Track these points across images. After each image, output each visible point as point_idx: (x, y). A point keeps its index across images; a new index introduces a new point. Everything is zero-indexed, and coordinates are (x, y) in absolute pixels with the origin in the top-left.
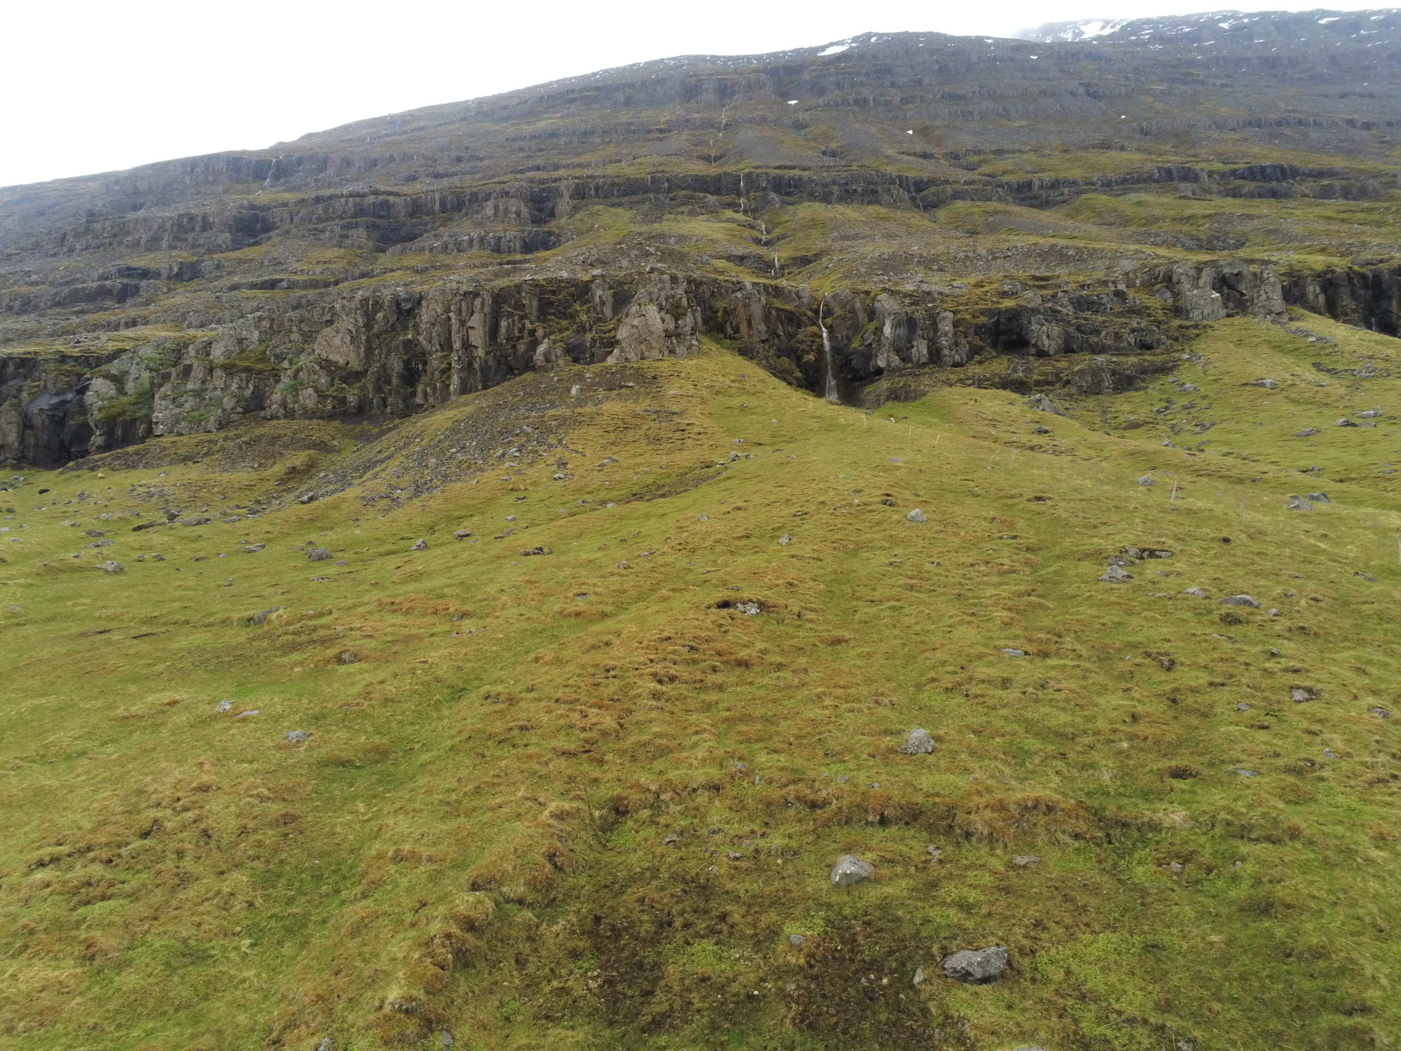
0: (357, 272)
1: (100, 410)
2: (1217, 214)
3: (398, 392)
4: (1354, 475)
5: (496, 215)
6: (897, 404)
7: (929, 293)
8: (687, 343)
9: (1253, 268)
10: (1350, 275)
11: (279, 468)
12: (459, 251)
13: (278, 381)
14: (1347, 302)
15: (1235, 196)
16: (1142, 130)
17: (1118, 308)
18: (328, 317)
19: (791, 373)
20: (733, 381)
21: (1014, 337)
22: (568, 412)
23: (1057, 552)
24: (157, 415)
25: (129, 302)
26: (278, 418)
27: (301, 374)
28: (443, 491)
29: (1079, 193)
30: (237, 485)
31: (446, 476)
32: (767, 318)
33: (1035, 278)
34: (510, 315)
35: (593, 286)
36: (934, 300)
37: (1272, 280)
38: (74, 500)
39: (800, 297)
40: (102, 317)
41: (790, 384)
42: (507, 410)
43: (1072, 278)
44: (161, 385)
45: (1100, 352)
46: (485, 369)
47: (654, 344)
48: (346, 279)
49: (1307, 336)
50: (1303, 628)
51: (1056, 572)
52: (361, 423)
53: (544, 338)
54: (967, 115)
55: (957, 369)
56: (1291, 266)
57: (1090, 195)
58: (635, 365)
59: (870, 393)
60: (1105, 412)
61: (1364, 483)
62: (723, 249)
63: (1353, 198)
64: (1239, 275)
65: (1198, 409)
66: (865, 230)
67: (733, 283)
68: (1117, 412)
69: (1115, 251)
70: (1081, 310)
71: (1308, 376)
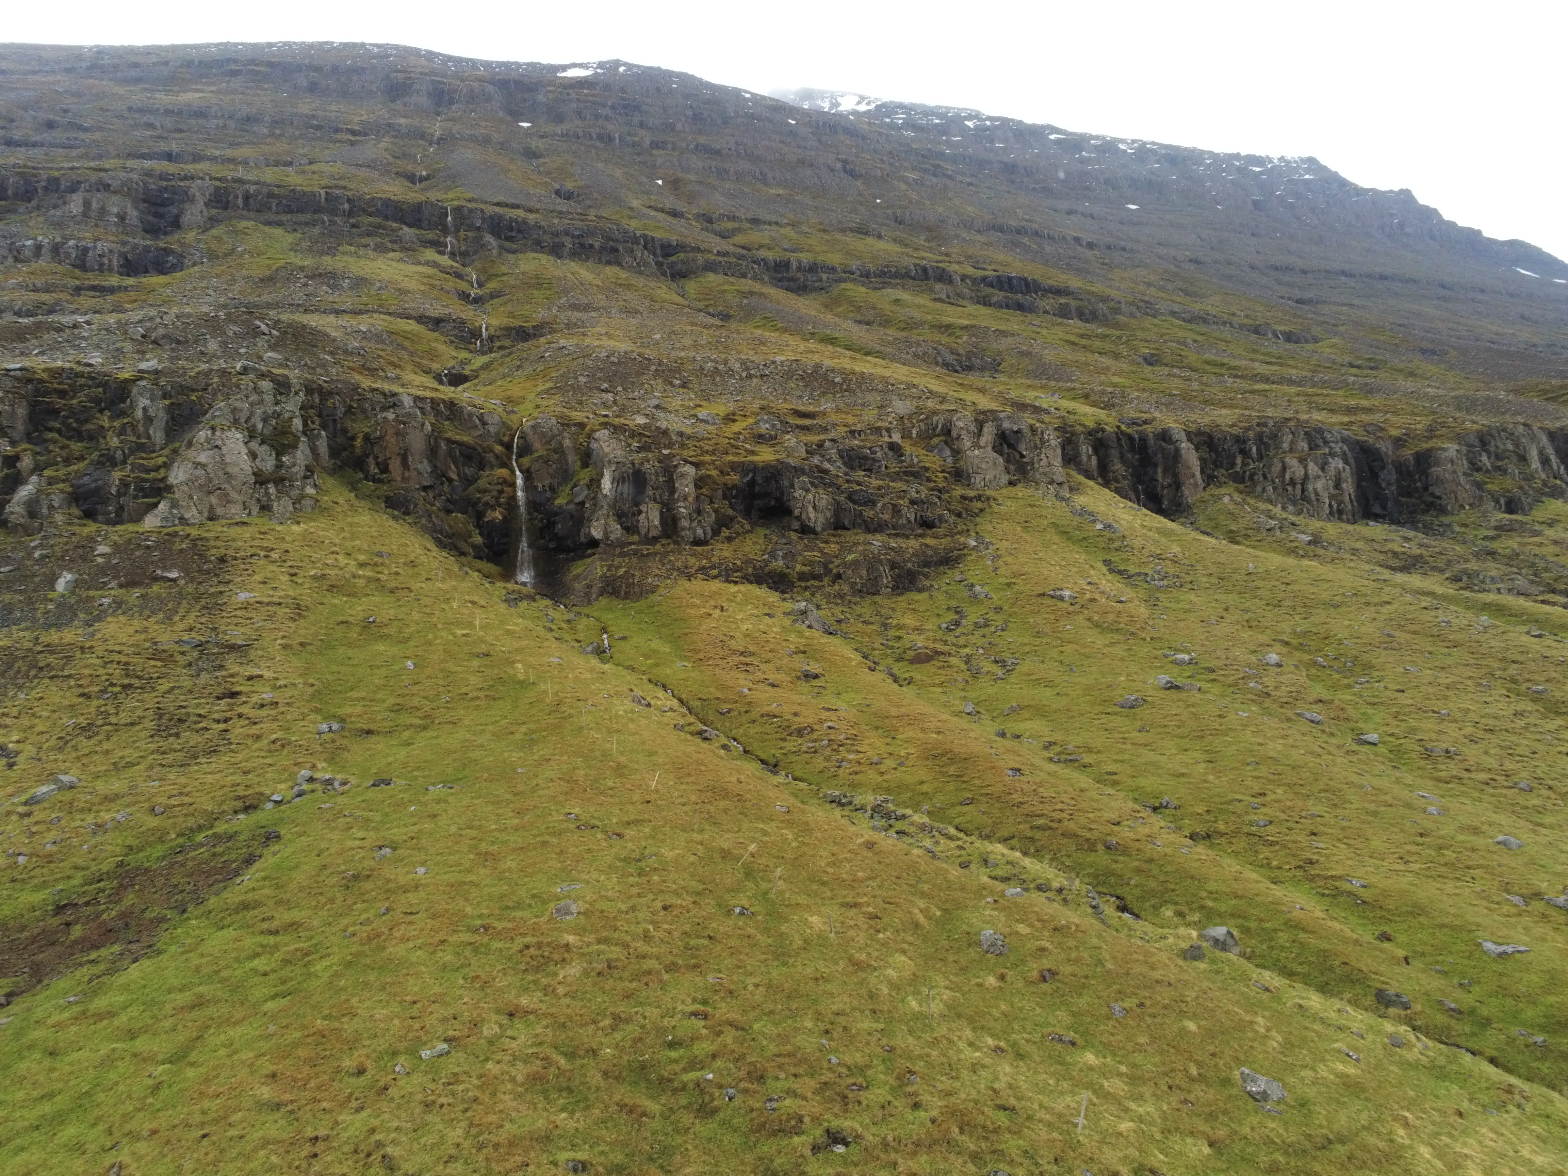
2: (974, 327)
6: (614, 603)
7: (665, 432)
8: (295, 493)
9: (1028, 419)
10: (1118, 435)
14: (1118, 467)
15: (985, 304)
16: (896, 218)
17: (894, 468)
19: (466, 537)
20: (362, 565)
21: (773, 503)
22: (25, 639)
29: (837, 281)
32: (432, 452)
33: (797, 413)
35: (135, 391)
36: (670, 445)
37: (1053, 443)
39: (484, 424)
41: (463, 554)
43: (839, 419)
45: (876, 531)
47: (234, 495)
49: (1094, 521)
53: (32, 472)
54: (722, 173)
55: (699, 549)
56: (1063, 417)
57: (849, 285)
58: (194, 532)
59: (577, 577)
60: (885, 626)
61: (1240, 844)
62: (410, 305)
63: (1087, 321)
64: (1019, 432)
65: (993, 629)
66: (600, 299)
67: (384, 394)
68: (900, 627)
69: (885, 380)
70: (852, 468)
71: (1105, 585)
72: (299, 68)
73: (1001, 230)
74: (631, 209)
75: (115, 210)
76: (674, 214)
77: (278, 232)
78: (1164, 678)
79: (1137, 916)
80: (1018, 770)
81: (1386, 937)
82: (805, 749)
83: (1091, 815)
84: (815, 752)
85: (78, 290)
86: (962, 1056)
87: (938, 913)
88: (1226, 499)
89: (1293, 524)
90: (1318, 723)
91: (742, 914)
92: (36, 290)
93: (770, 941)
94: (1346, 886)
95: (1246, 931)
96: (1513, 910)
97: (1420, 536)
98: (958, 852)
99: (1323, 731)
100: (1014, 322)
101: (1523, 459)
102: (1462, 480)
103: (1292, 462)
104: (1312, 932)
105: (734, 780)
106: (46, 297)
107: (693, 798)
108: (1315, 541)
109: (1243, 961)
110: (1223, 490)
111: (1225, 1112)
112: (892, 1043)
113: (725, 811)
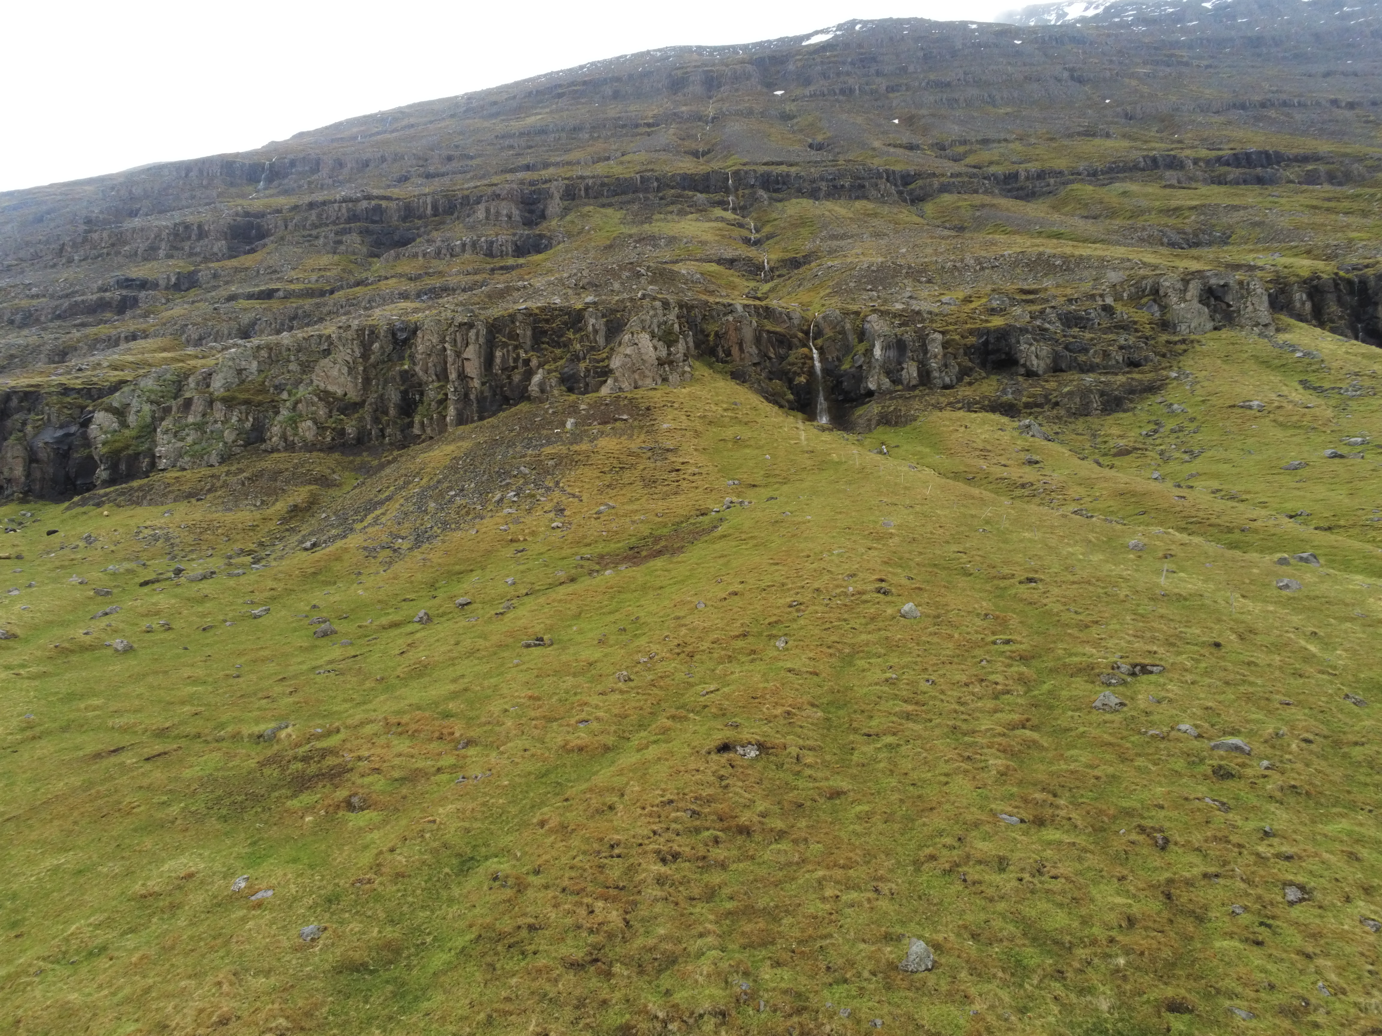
0: (352, 280)
1: (104, 444)
2: (1204, 206)
3: (395, 423)
4: (1342, 523)
5: (487, 218)
6: (888, 429)
7: (918, 313)
8: (680, 370)
9: (1239, 276)
10: (1336, 281)
11: (281, 506)
12: (452, 256)
13: (277, 413)
15: (1220, 183)
16: (1126, 115)
17: (1106, 323)
18: (325, 346)
19: (783, 395)
20: (726, 410)
21: (1003, 356)
22: (563, 449)
23: (1051, 665)
24: (160, 450)
25: (128, 314)
26: (278, 451)
27: (300, 405)
28: (443, 542)
29: (1065, 184)
30: (240, 526)
31: (445, 523)
32: (758, 340)
33: (1023, 291)
34: (505, 345)
35: (587, 315)
36: (923, 321)
37: (1259, 291)
38: (82, 544)
39: (790, 319)
40: (103, 330)
41: (781, 406)
42: (503, 448)
43: (1059, 292)
44: (162, 419)
45: (1088, 371)
46: (481, 400)
47: (647, 373)
48: (342, 287)
49: (1294, 351)
50: (1294, 787)
51: (1050, 692)
52: (360, 455)
53: (538, 367)
54: (953, 103)
55: (948, 391)
56: (1277, 272)
57: (1075, 186)
58: (629, 396)
59: (860, 416)
60: (1094, 436)
61: (1352, 531)
62: (712, 251)
63: (1338, 184)
64: (1226, 286)
65: (1186, 432)
66: (853, 229)
67: (724, 305)
68: (1107, 435)
69: (1102, 259)
70: (1069, 327)
71: (1295, 396)
72: (605, 81)
73: (1243, 107)
74: (874, 149)
75: (505, 212)
76: (911, 147)
77: (609, 211)
78: (1329, 452)
83: (1234, 517)
85: (493, 270)
91: (984, 531)
92: (469, 274)
93: (1000, 538)
100: (1250, 196)
106: (477, 277)
107: (953, 498)
112: (1066, 562)
113: (973, 503)
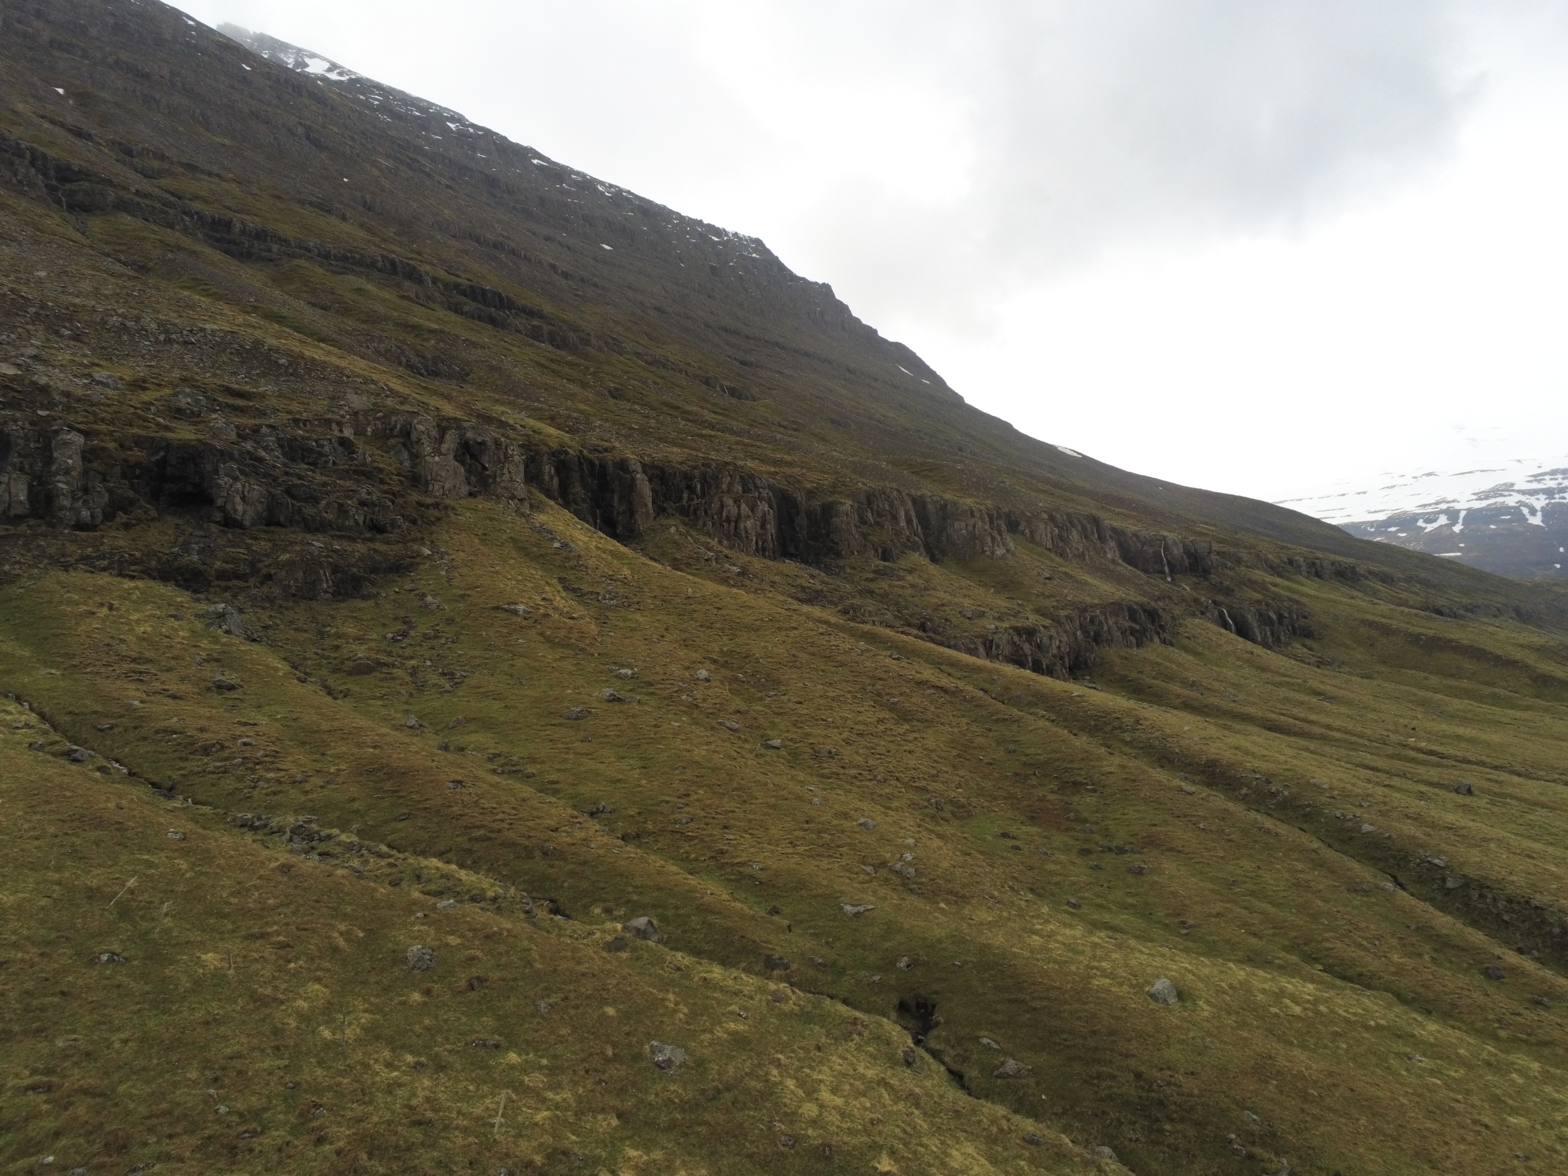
2: (442, 331)
4: (650, 826)
7: (44, 390)
9: (493, 432)
10: (580, 459)
14: (578, 490)
15: (456, 311)
16: (365, 202)
17: (343, 465)
21: (189, 488)
29: (290, 256)
33: (229, 391)
36: (50, 406)
37: (516, 458)
43: (281, 404)
45: (317, 530)
49: (552, 540)
54: (150, 101)
55: (83, 534)
56: (528, 436)
57: (303, 263)
60: (322, 634)
61: (665, 841)
63: (558, 347)
64: (483, 443)
65: (443, 641)
68: (338, 636)
69: (339, 370)
70: (293, 460)
71: (559, 602)
74: (16, 113)
76: (78, 133)
78: (607, 691)
79: (568, 917)
80: (460, 782)
81: (775, 911)
82: (211, 769)
83: (530, 824)
84: (225, 772)
86: (378, 1079)
87: (361, 935)
88: (673, 530)
89: (726, 557)
90: (735, 731)
91: (110, 961)
93: (148, 988)
94: (748, 870)
95: (663, 919)
96: (867, 878)
97: (823, 574)
98: (388, 870)
99: (739, 738)
100: (485, 335)
101: (895, 518)
102: (853, 529)
103: (729, 502)
104: (719, 913)
105: (111, 805)
107: (52, 830)
108: (743, 573)
109: (661, 946)
110: (672, 521)
111: (634, 1084)
112: (298, 1079)
113: (97, 843)
